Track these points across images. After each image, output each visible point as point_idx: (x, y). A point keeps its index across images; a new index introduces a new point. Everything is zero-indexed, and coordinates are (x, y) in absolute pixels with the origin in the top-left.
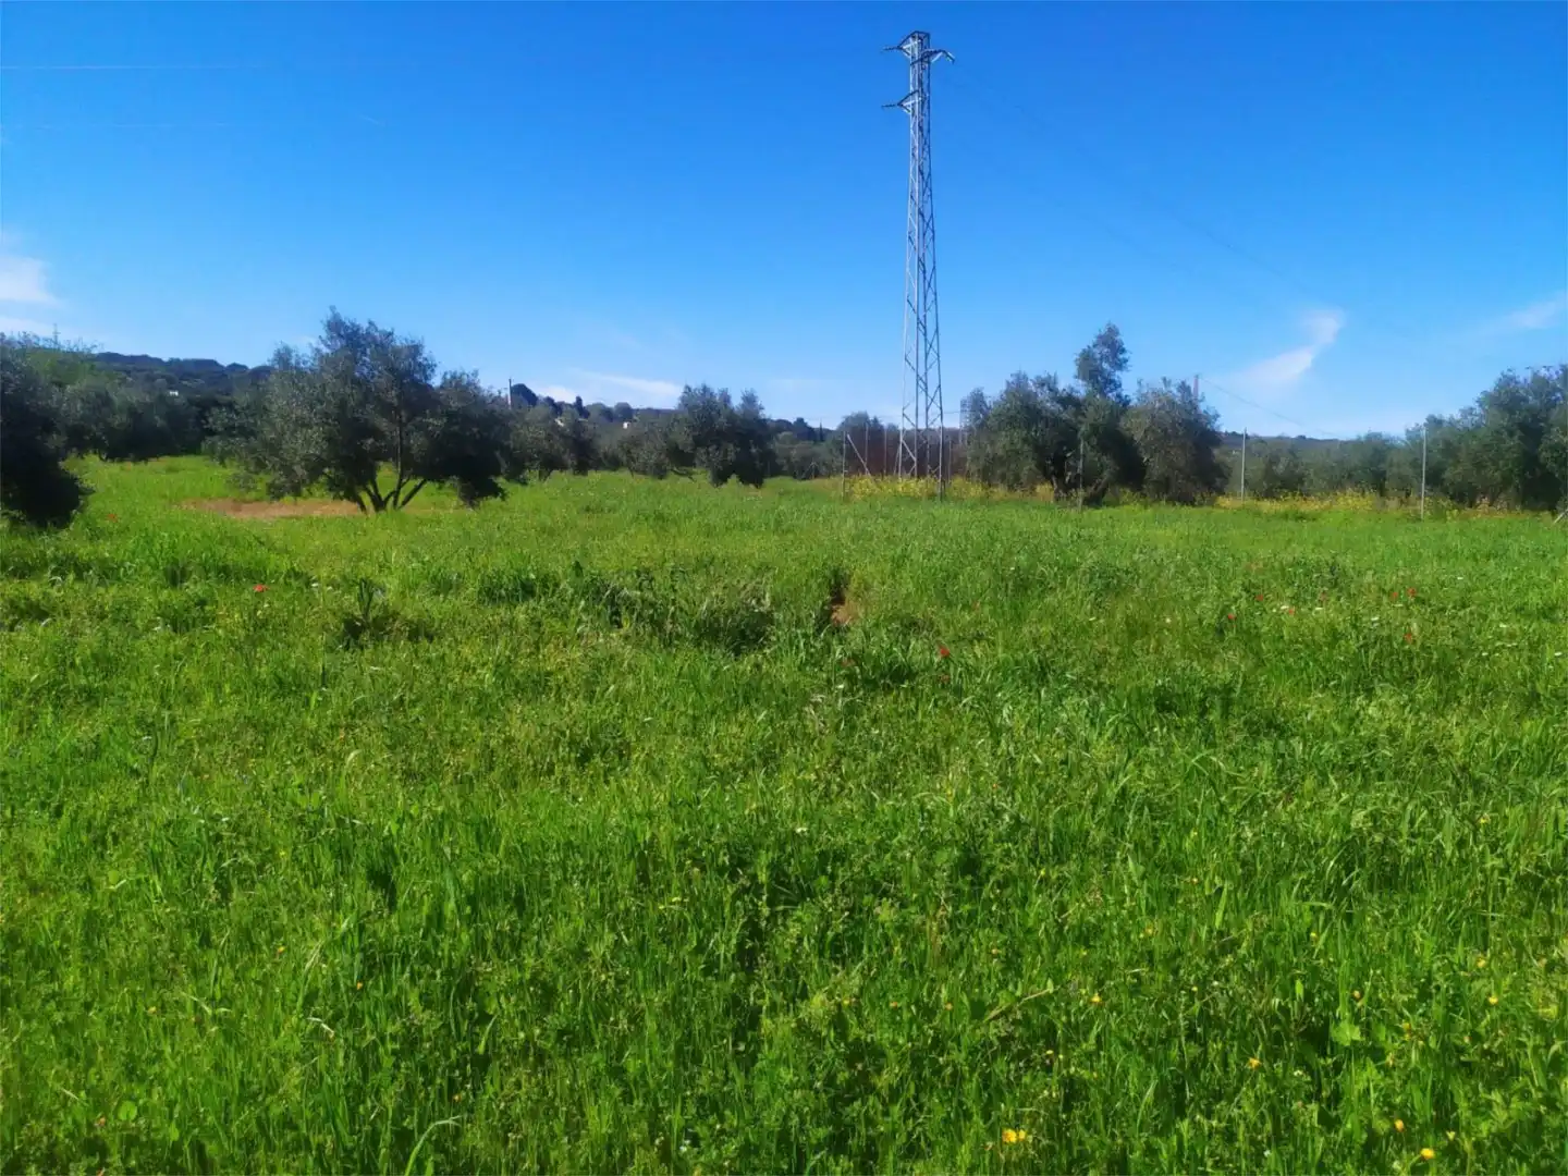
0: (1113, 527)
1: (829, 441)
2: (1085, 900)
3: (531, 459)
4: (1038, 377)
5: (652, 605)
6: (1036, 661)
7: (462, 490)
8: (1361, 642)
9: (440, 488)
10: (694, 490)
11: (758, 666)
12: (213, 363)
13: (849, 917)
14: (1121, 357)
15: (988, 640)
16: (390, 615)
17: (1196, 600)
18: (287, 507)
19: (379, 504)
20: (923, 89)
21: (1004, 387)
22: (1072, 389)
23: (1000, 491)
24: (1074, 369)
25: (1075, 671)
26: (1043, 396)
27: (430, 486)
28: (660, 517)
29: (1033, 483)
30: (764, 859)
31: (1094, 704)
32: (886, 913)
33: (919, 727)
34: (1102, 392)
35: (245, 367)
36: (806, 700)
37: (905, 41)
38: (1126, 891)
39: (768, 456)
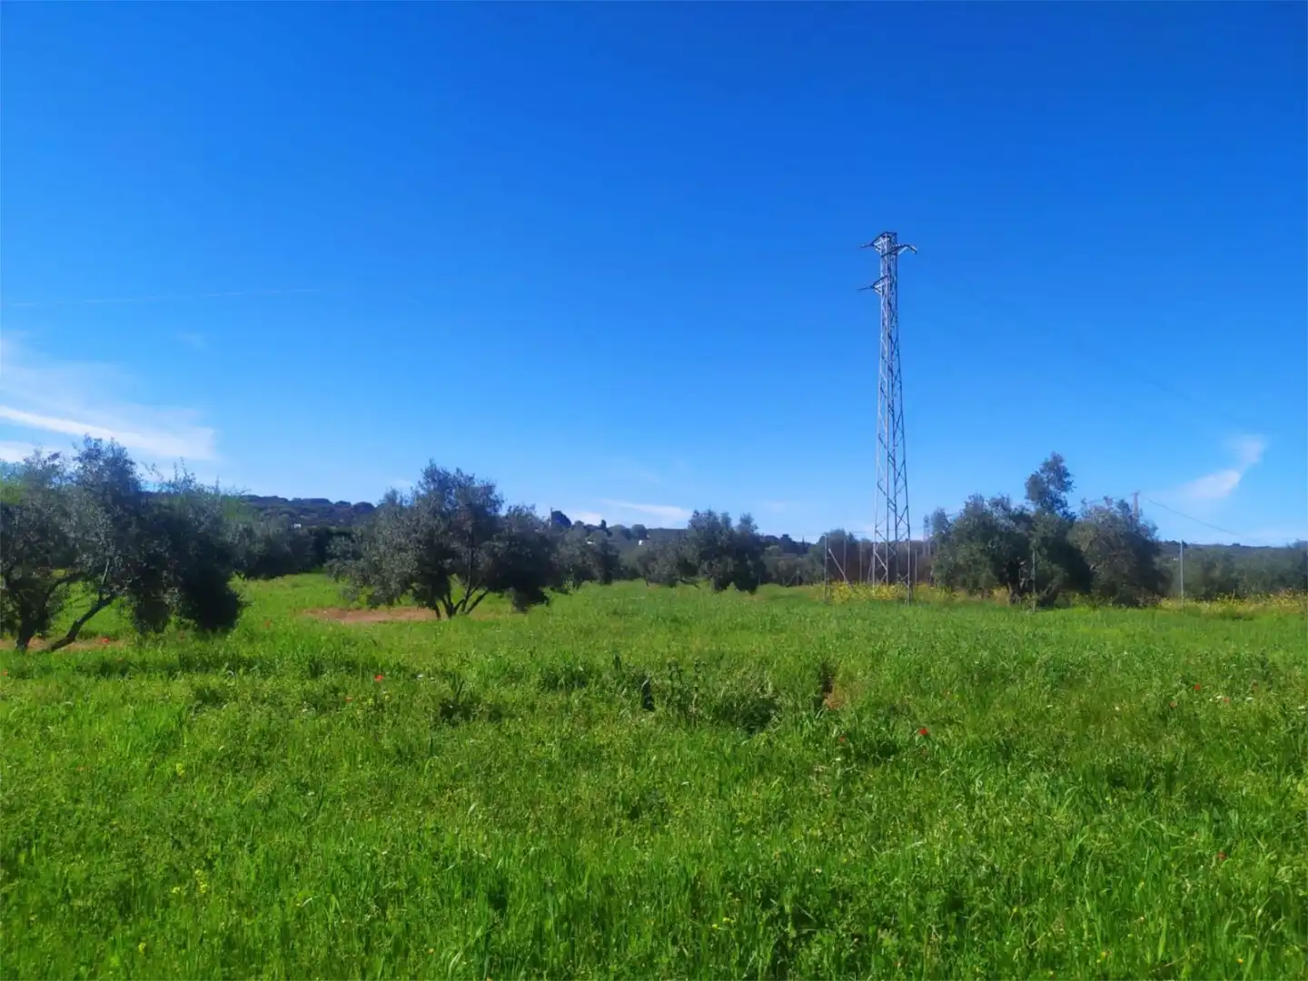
0: (1065, 627)
1: (811, 554)
2: (1051, 931)
3: (568, 572)
4: (993, 499)
5: (680, 692)
6: (1002, 742)
7: (516, 598)
8: (1291, 728)
9: (500, 597)
10: (699, 596)
11: (769, 743)
12: (326, 501)
13: (857, 943)
14: (1066, 480)
15: (958, 724)
16: (475, 699)
17: (1140, 692)
18: (382, 614)
19: (451, 611)
20: (892, 275)
21: (963, 506)
22: (1023, 508)
23: (961, 595)
24: (1024, 492)
25: (1036, 751)
26: (997, 514)
27: (491, 596)
28: (675, 620)
29: (990, 587)
30: (789, 893)
31: (1055, 778)
32: (888, 940)
33: (905, 793)
34: (1050, 509)
35: (349, 503)
36: (810, 771)
37: (877, 240)
38: (1085, 927)
39: (761, 567)
